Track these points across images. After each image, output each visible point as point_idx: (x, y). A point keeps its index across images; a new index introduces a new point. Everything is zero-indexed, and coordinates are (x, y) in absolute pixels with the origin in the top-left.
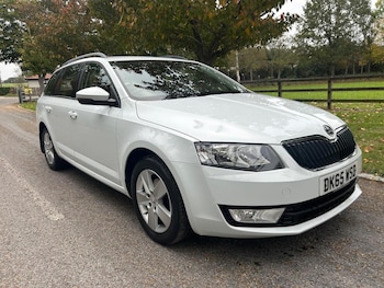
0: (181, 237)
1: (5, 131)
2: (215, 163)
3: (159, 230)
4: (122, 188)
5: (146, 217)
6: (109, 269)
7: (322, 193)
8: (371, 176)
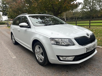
0: (46, 63)
1: (3, 34)
2: (56, 44)
3: (41, 61)
4: (31, 50)
5: (37, 58)
6: (27, 72)
7: (86, 52)
8: (100, 47)
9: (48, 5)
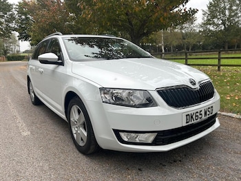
0: (92, 149)
1: (15, 81)
3: (81, 144)
4: (64, 116)
5: (75, 135)
6: (46, 167)
7: (185, 124)
8: (234, 115)
9: (119, 15)
